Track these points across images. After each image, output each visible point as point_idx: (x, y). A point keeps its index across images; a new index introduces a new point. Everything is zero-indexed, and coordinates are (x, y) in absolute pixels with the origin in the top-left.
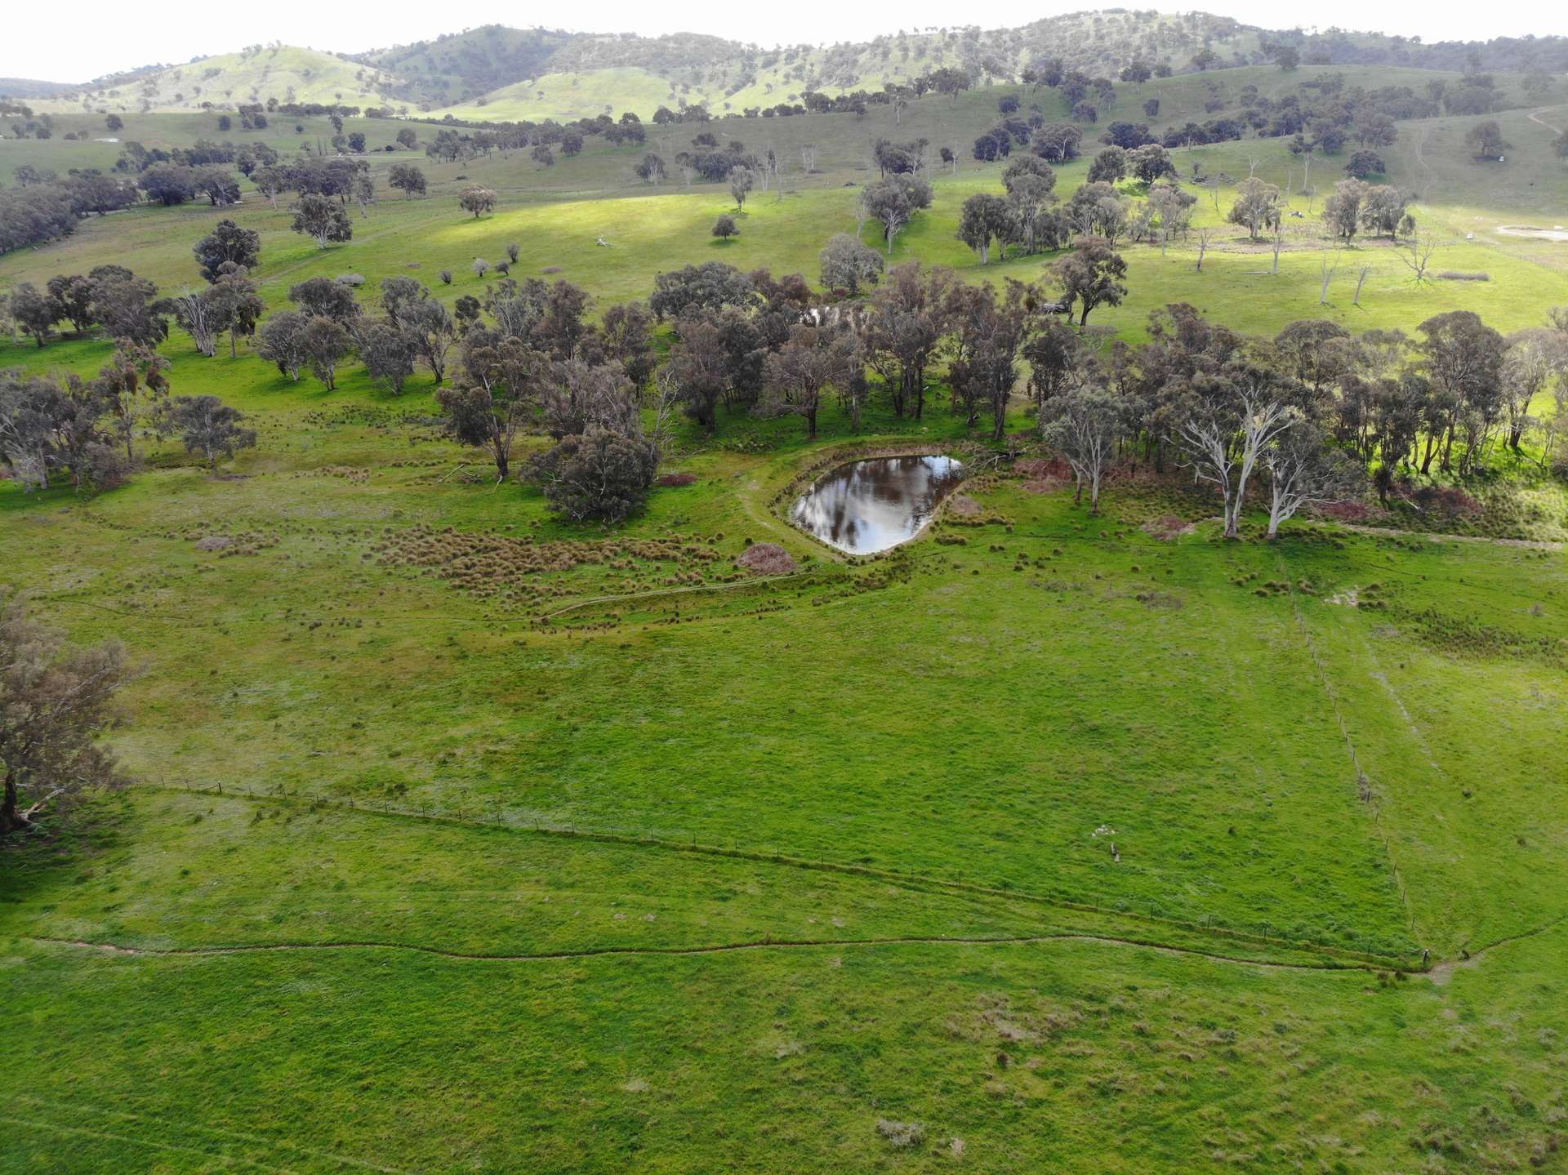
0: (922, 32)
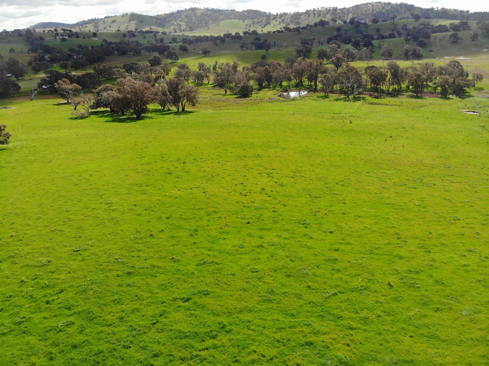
0: (320, 9)
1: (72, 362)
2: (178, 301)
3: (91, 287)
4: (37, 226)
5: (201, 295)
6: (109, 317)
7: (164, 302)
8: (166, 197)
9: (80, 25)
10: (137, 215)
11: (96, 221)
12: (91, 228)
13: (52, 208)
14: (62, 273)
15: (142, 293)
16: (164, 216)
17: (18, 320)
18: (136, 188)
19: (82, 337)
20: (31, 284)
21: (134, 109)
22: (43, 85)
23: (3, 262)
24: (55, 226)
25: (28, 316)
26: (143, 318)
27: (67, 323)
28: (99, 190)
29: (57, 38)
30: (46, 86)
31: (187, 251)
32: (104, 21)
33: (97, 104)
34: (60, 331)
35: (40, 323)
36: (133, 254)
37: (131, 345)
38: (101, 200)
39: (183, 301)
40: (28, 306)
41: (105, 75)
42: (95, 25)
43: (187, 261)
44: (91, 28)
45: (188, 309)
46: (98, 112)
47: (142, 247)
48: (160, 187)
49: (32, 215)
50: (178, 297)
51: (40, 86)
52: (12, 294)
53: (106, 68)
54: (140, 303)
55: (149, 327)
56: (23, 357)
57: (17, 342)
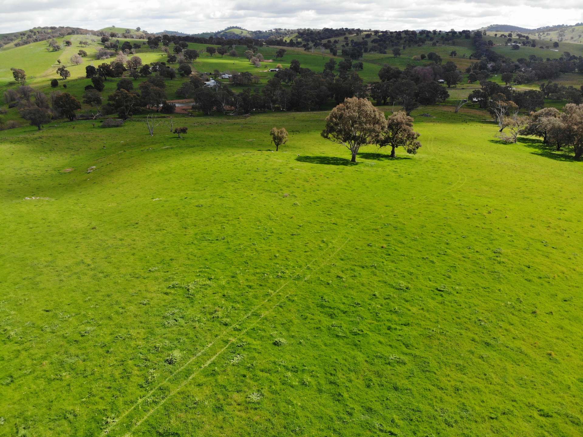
1: (386, 402)
2: (533, 410)
3: (439, 336)
4: (410, 247)
5: (567, 420)
6: (444, 379)
7: (515, 401)
8: (574, 272)
9: (541, 32)
10: (526, 280)
11: (473, 267)
12: (466, 272)
13: (432, 234)
14: (415, 306)
15: (493, 376)
16: (561, 296)
17: (356, 330)
18: (539, 245)
19: (407, 383)
20: (381, 302)
21: (576, 146)
22: (474, 97)
23: (365, 268)
24: (428, 254)
25: (365, 332)
26: (482, 404)
27: (398, 360)
28: (491, 233)
29: (509, 44)
30: (477, 99)
31: (573, 354)
32: (574, 29)
33: (529, 130)
34: (389, 364)
35: (374, 345)
36: (501, 323)
37: (454, 425)
38: (490, 246)
39: (540, 413)
40: (370, 321)
41: (552, 96)
42: (561, 33)
43: (567, 368)
44: (554, 37)
45: (542, 427)
46: (527, 139)
47: (517, 322)
48: (572, 257)
49: (410, 234)
50: (536, 404)
51: (471, 97)
52: (360, 302)
53: (557, 87)
54: (486, 385)
55: (483, 417)
56: (345, 368)
57: (345, 350)
